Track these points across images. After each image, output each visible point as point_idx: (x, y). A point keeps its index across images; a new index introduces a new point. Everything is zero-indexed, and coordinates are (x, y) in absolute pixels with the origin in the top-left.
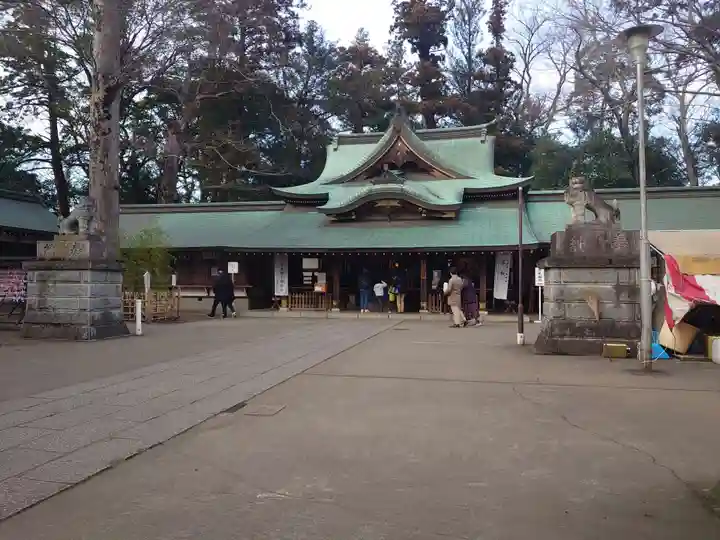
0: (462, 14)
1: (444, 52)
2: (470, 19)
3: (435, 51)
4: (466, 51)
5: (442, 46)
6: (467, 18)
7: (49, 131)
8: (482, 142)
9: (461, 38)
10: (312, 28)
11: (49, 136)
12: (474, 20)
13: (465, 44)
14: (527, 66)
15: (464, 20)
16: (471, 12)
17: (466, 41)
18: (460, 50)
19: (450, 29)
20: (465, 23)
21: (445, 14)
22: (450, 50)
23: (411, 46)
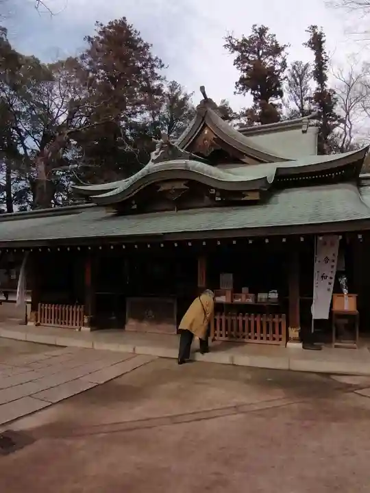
0: (294, 78)
1: (281, 103)
2: (301, 81)
3: (274, 100)
4: (299, 103)
5: (279, 97)
6: (298, 80)
7: (5, 179)
8: (304, 132)
9: (294, 93)
10: (173, 86)
11: (5, 183)
12: (304, 81)
13: (297, 98)
14: (348, 114)
15: (296, 81)
16: (301, 76)
17: (298, 96)
18: (294, 103)
19: (285, 85)
20: (298, 85)
21: (279, 74)
22: (286, 101)
23: (252, 97)
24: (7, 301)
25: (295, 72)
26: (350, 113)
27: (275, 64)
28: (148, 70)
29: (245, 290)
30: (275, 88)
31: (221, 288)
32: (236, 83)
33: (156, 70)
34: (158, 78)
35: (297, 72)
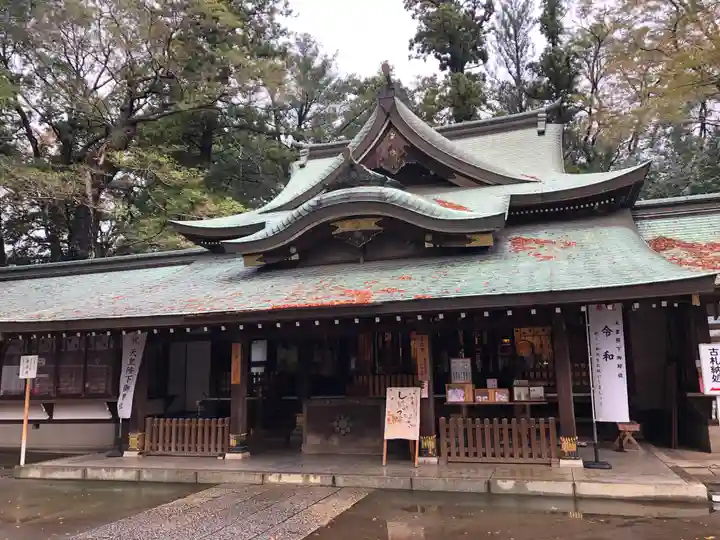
0: (505, 27)
1: (484, 71)
2: (515, 31)
3: (472, 68)
4: (513, 69)
5: (481, 62)
6: (512, 31)
8: (541, 133)
9: (505, 54)
10: (305, 43)
12: (521, 31)
13: (511, 61)
15: (508, 33)
16: (516, 23)
17: (512, 58)
18: (506, 70)
19: (490, 42)
20: (510, 37)
21: (481, 23)
22: (492, 68)
23: (438, 62)
24: (50, 421)
25: (506, 17)
26: (599, 86)
27: (475, 8)
28: (265, 17)
29: (492, 383)
30: (475, 48)
31: (453, 381)
32: (411, 41)
33: (278, 18)
34: (283, 32)
35: (510, 16)
